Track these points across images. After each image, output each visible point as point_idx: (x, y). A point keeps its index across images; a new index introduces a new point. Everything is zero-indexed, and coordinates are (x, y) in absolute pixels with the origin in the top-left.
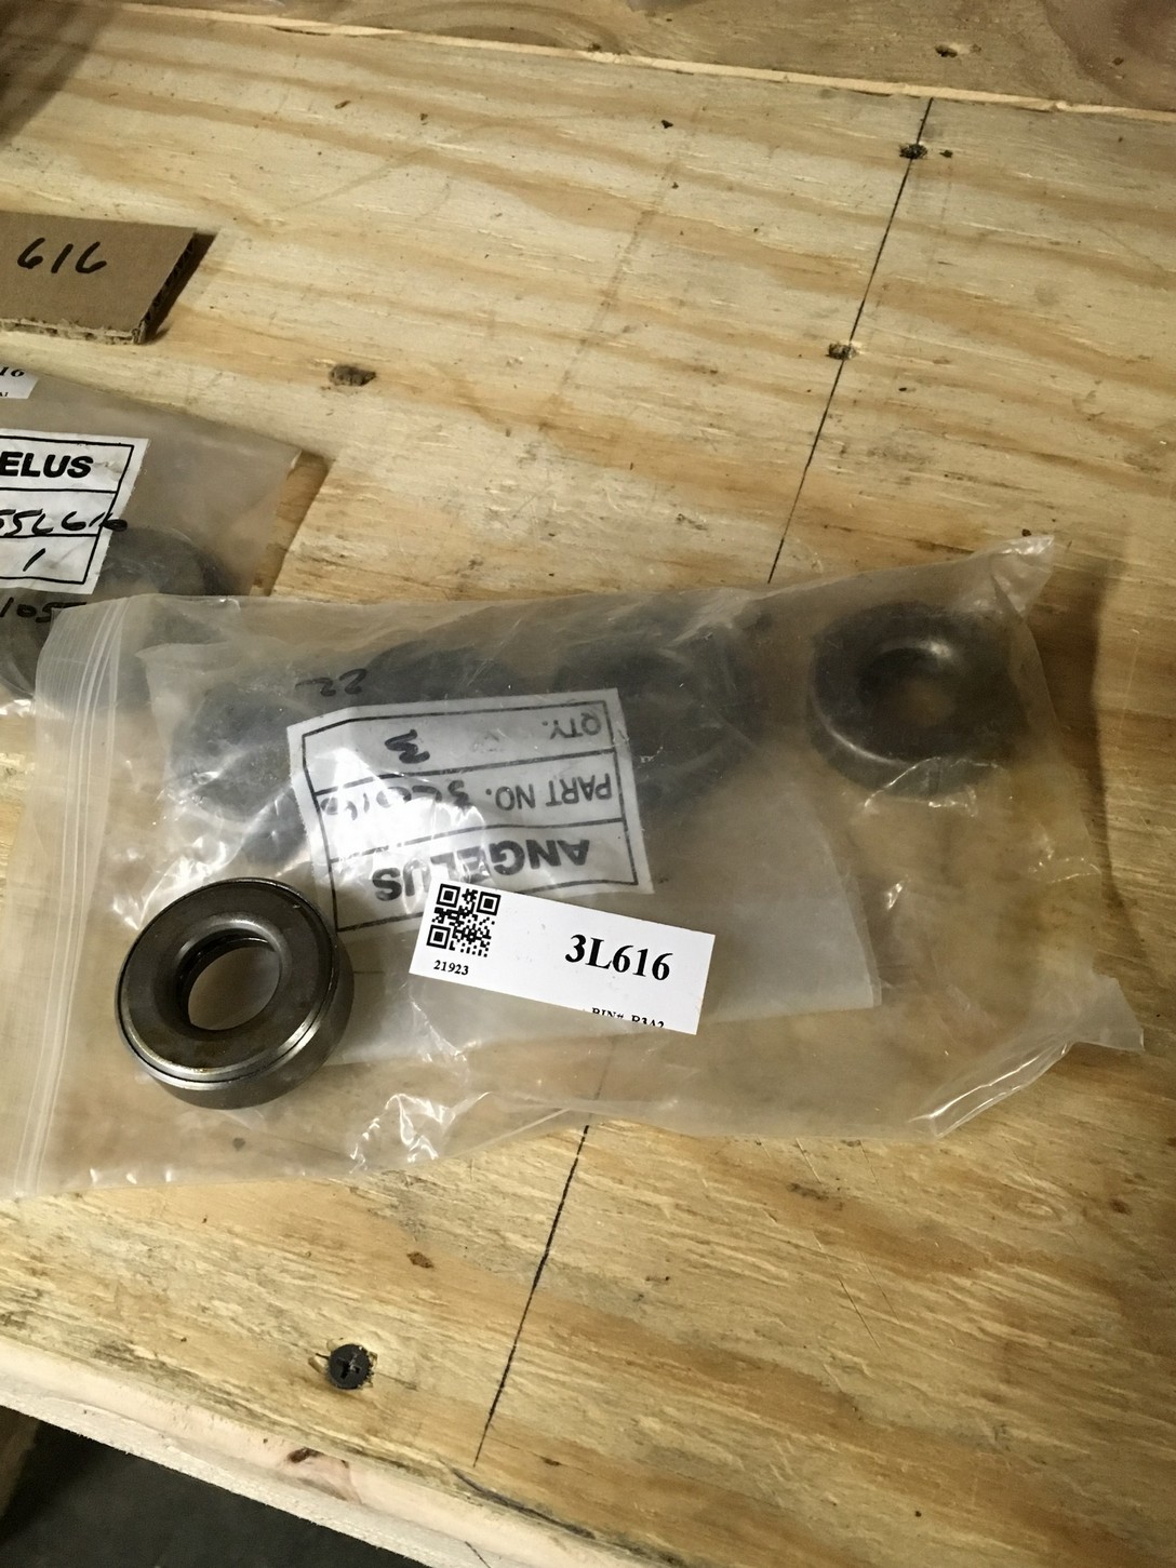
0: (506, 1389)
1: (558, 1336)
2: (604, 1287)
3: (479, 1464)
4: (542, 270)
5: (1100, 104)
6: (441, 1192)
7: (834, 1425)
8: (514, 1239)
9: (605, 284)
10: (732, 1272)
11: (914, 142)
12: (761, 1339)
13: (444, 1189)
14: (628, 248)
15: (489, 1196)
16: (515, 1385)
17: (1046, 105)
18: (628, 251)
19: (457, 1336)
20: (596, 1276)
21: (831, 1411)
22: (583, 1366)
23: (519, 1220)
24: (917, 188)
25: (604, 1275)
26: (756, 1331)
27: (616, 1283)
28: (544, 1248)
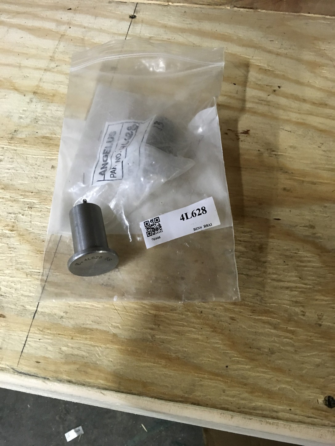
0: (26, 345)
1: (39, 330)
2: (52, 316)
3: (18, 366)
4: (33, 52)
5: (180, 3)
6: (7, 297)
7: (112, 342)
8: (28, 307)
9: (51, 54)
10: (86, 308)
11: (133, 14)
12: (93, 323)
13: (9, 297)
14: (57, 44)
15: (21, 297)
16: (28, 344)
17: (166, 4)
18: (57, 45)
19: (12, 334)
20: (50, 314)
21: (111, 338)
22: (46, 337)
23: (29, 302)
24: (133, 26)
25: (52, 313)
26: (92, 321)
27: (56, 315)
28: (36, 309)
